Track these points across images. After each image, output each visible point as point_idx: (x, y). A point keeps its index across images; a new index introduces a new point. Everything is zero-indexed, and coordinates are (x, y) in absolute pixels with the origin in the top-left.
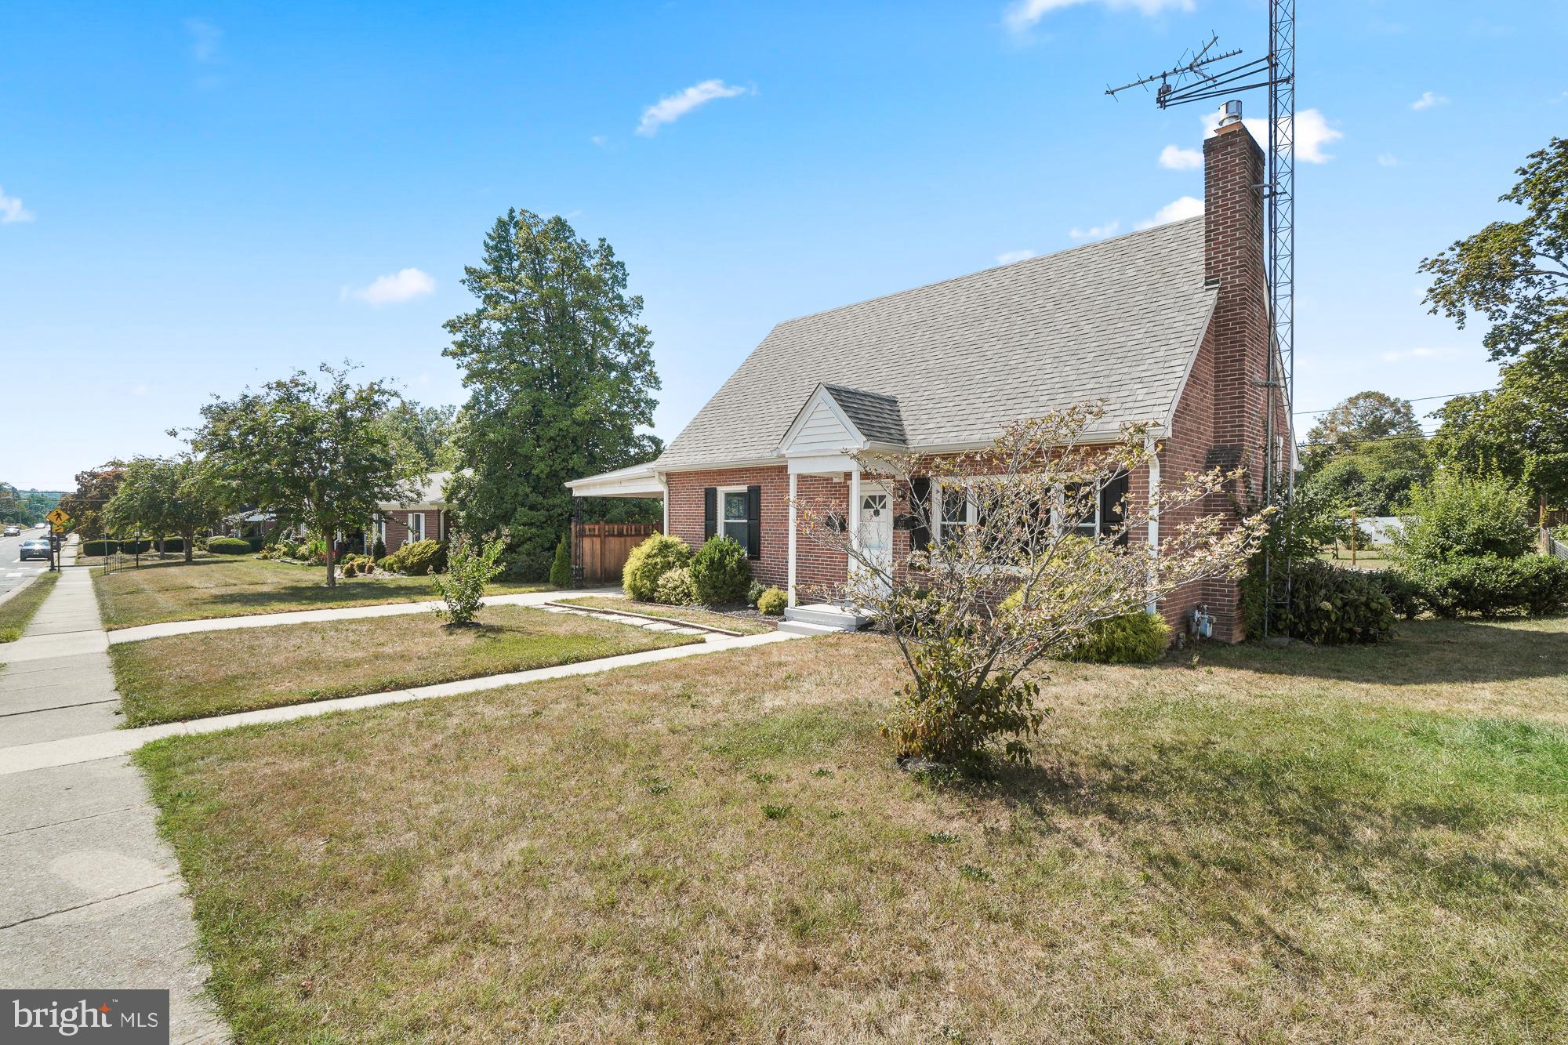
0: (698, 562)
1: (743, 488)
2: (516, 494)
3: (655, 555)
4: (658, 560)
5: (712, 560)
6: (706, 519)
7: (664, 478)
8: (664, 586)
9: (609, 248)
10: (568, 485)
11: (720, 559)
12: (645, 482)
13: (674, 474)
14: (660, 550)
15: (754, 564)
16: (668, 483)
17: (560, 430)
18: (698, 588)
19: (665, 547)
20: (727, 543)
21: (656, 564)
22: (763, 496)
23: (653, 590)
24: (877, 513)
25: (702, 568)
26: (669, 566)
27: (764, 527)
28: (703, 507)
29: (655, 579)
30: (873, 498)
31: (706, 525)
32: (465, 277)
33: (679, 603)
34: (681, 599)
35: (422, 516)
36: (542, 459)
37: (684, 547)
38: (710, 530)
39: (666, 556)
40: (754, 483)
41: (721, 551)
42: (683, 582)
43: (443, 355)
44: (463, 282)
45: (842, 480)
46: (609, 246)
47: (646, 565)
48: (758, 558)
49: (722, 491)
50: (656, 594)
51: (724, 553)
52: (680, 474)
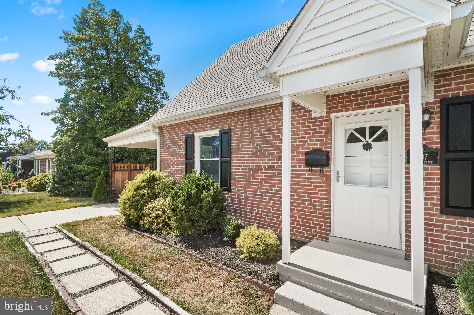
0: (176, 195)
1: (216, 133)
2: (87, 148)
3: (144, 187)
4: (145, 191)
5: (189, 195)
6: (186, 158)
7: (157, 131)
8: (148, 215)
9: (143, 30)
10: (105, 140)
11: (196, 193)
12: (146, 134)
13: (163, 127)
14: (148, 183)
15: (226, 195)
16: (160, 134)
17: (111, 114)
18: (176, 221)
19: (153, 180)
20: (203, 178)
21: (144, 194)
22: (234, 137)
23: (139, 218)
24: (367, 147)
25: (179, 201)
26: (155, 196)
27: (235, 164)
28: (184, 149)
29: (142, 209)
30: (362, 131)
31: (186, 163)
32: (62, 35)
33: (159, 233)
34: (161, 229)
35: (51, 160)
36: (101, 129)
37: (169, 180)
38: (189, 167)
39: (153, 188)
40: (226, 127)
41: (197, 186)
42: (164, 212)
43: (50, 75)
44: (61, 38)
45: (324, 114)
46: (142, 29)
47: (134, 196)
48: (229, 190)
49: (198, 136)
50: (141, 222)
51: (201, 188)
52: (167, 126)
